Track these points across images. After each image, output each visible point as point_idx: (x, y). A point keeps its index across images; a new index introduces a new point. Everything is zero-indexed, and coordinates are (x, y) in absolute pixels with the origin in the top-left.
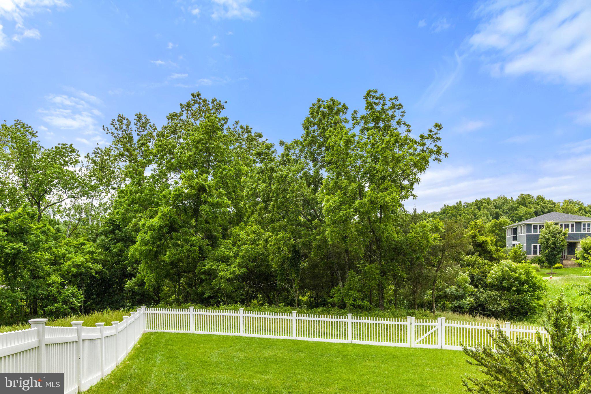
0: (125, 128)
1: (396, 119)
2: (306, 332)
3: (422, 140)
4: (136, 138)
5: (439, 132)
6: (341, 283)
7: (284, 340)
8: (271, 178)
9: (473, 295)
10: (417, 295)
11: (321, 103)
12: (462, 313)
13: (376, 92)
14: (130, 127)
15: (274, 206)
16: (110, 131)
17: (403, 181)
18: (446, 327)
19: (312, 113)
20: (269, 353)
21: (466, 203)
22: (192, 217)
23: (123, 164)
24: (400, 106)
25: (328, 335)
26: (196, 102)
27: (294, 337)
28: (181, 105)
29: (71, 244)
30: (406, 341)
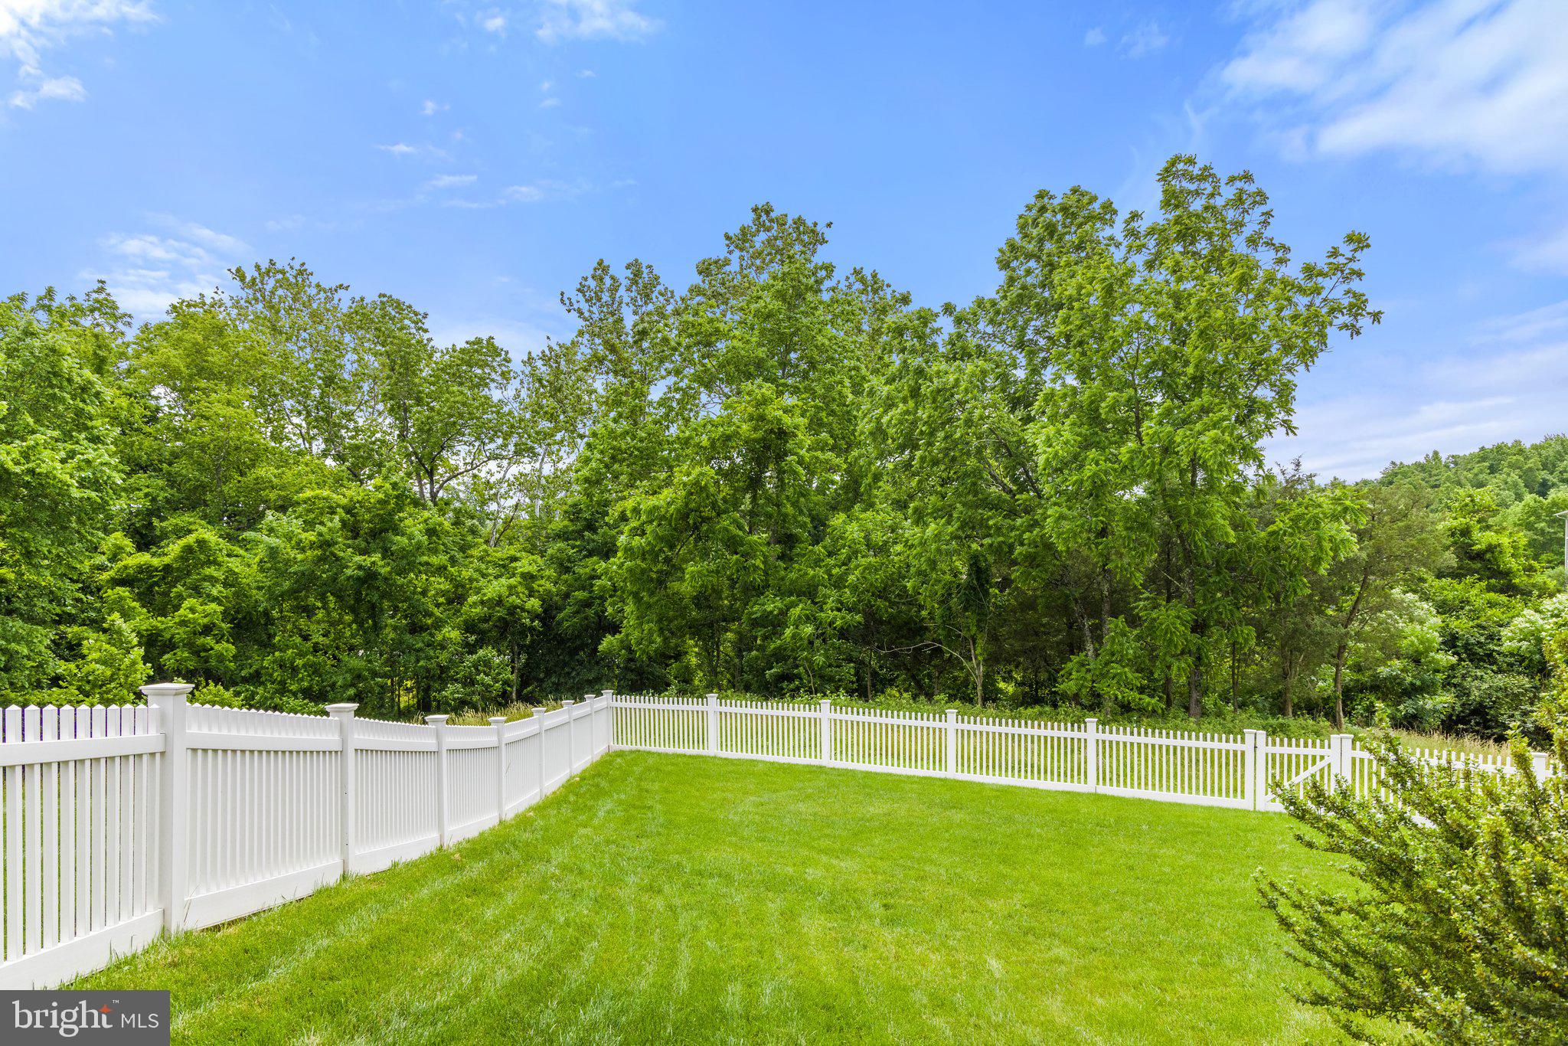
0: (606, 297)
1: (1247, 231)
2: (988, 762)
3: (1310, 277)
4: (629, 320)
5: (1358, 255)
6: (1090, 647)
7: (925, 778)
8: (915, 393)
9: (1455, 686)
10: (1293, 680)
11: (1046, 200)
12: (1422, 732)
13: (1191, 161)
14: (618, 295)
15: (923, 459)
16: (576, 306)
17: (1255, 388)
18: (1354, 759)
19: (1023, 227)
20: (876, 809)
21: (1453, 457)
22: (745, 490)
23: (600, 383)
24: (1261, 197)
25: (1042, 772)
26: (761, 226)
27: (951, 772)
28: (728, 237)
29: (488, 559)
30: (1243, 792)
